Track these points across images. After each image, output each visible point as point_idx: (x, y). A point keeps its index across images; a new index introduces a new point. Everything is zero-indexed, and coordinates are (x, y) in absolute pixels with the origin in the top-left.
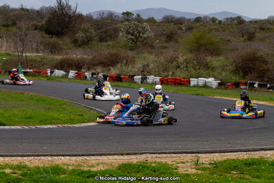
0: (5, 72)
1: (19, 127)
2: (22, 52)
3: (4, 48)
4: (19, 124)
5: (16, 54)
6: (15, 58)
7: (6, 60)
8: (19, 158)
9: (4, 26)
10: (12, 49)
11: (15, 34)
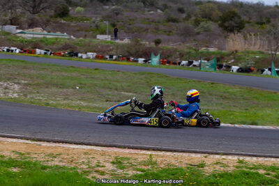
0: (258, 70)
1: (271, 128)
2: (276, 51)
3: (257, 46)
4: (272, 123)
5: (270, 52)
6: (268, 57)
7: (259, 59)
8: (273, 159)
9: (258, 23)
10: (266, 47)
11: (269, 32)
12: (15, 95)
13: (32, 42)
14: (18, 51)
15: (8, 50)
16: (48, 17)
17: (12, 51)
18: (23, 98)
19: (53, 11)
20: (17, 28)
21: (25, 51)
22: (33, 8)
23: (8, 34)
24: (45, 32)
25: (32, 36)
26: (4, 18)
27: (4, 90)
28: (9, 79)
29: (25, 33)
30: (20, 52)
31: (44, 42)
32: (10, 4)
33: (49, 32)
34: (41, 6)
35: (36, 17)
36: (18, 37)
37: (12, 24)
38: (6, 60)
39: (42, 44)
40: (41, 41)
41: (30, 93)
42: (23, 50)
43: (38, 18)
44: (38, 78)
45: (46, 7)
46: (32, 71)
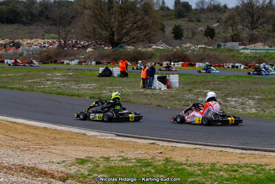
12: (253, 110)
13: (256, 57)
14: (242, 67)
15: (233, 67)
16: (266, 32)
17: (237, 67)
18: (262, 113)
19: (270, 26)
20: (240, 45)
21: (250, 67)
22: (251, 23)
23: (232, 50)
24: (267, 47)
25: (254, 51)
26: (224, 35)
27: (241, 106)
28: (242, 95)
29: (248, 49)
30: (245, 68)
31: (268, 56)
32: (231, 22)
33: (271, 47)
34: (259, 21)
35: (255, 32)
36: (242, 53)
37: (233, 41)
38: (234, 76)
39: (266, 59)
40: (265, 56)
41: (267, 107)
42: (248, 66)
43: (257, 33)
44: (270, 93)
45: (264, 23)
46: (262, 87)
